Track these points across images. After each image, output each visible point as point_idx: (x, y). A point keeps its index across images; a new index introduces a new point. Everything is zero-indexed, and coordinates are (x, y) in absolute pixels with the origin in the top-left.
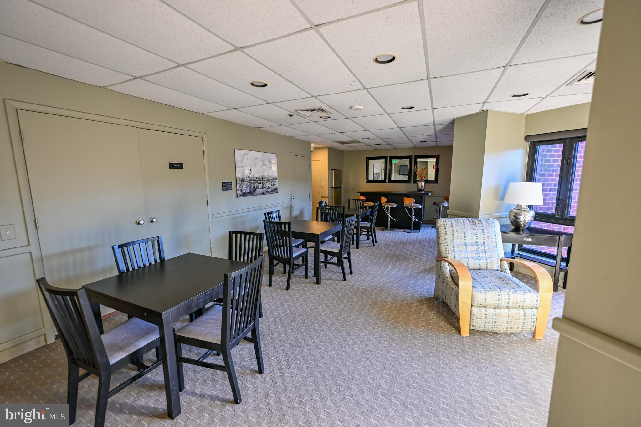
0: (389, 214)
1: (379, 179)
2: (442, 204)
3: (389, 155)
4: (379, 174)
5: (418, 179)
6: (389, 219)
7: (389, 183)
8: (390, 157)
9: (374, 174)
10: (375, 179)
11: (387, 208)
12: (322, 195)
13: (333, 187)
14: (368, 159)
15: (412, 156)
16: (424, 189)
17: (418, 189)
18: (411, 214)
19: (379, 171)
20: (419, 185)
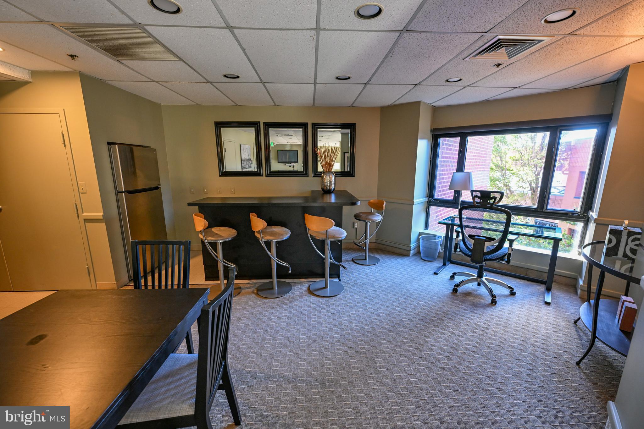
0: (273, 254)
1: (250, 167)
2: (374, 219)
3: (262, 120)
4: (250, 160)
5: (320, 169)
6: (274, 267)
7: (266, 176)
8: (264, 123)
9: (241, 160)
10: (244, 167)
11: (268, 244)
12: (86, 215)
13: (122, 192)
14: (219, 125)
15: (307, 123)
16: (334, 189)
17: (323, 190)
18: (323, 252)
19: (250, 155)
20: (326, 181)
